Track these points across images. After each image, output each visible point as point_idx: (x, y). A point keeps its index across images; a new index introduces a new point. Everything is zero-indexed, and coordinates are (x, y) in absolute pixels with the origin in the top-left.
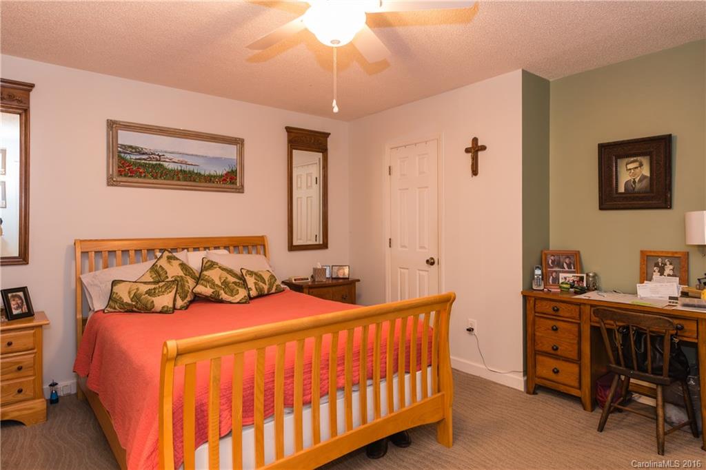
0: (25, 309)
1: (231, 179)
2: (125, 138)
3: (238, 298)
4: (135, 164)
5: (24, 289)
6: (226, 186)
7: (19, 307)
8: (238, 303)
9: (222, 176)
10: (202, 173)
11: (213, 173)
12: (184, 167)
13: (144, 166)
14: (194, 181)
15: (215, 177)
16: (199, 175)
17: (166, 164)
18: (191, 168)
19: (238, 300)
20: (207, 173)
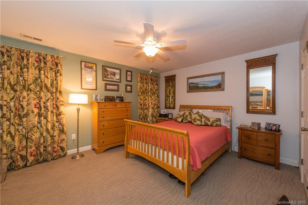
0: (171, 117)
1: (219, 86)
2: (191, 81)
3: (196, 123)
4: (192, 87)
5: (172, 114)
6: (217, 89)
7: (170, 117)
8: (196, 125)
9: (216, 86)
10: (209, 86)
11: (212, 85)
12: (204, 85)
13: (194, 87)
14: (207, 89)
15: (213, 87)
16: (208, 87)
17: (199, 86)
18: (206, 85)
19: (195, 124)
20: (211, 86)
